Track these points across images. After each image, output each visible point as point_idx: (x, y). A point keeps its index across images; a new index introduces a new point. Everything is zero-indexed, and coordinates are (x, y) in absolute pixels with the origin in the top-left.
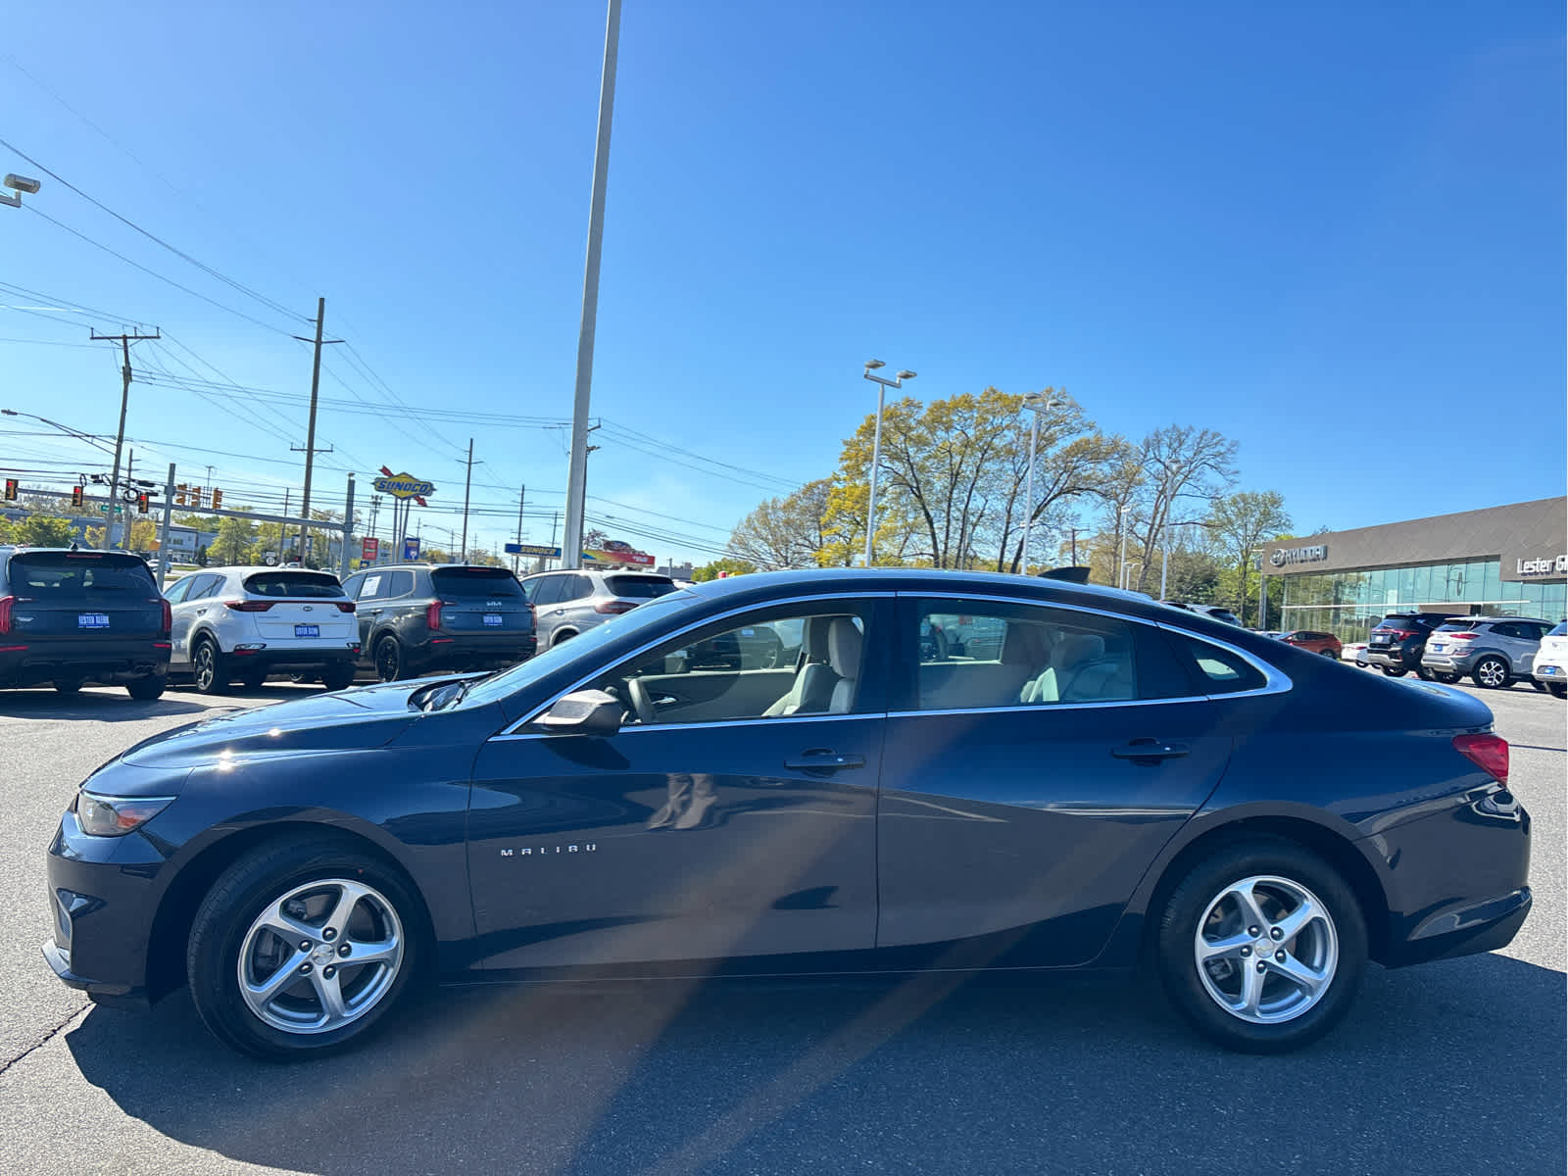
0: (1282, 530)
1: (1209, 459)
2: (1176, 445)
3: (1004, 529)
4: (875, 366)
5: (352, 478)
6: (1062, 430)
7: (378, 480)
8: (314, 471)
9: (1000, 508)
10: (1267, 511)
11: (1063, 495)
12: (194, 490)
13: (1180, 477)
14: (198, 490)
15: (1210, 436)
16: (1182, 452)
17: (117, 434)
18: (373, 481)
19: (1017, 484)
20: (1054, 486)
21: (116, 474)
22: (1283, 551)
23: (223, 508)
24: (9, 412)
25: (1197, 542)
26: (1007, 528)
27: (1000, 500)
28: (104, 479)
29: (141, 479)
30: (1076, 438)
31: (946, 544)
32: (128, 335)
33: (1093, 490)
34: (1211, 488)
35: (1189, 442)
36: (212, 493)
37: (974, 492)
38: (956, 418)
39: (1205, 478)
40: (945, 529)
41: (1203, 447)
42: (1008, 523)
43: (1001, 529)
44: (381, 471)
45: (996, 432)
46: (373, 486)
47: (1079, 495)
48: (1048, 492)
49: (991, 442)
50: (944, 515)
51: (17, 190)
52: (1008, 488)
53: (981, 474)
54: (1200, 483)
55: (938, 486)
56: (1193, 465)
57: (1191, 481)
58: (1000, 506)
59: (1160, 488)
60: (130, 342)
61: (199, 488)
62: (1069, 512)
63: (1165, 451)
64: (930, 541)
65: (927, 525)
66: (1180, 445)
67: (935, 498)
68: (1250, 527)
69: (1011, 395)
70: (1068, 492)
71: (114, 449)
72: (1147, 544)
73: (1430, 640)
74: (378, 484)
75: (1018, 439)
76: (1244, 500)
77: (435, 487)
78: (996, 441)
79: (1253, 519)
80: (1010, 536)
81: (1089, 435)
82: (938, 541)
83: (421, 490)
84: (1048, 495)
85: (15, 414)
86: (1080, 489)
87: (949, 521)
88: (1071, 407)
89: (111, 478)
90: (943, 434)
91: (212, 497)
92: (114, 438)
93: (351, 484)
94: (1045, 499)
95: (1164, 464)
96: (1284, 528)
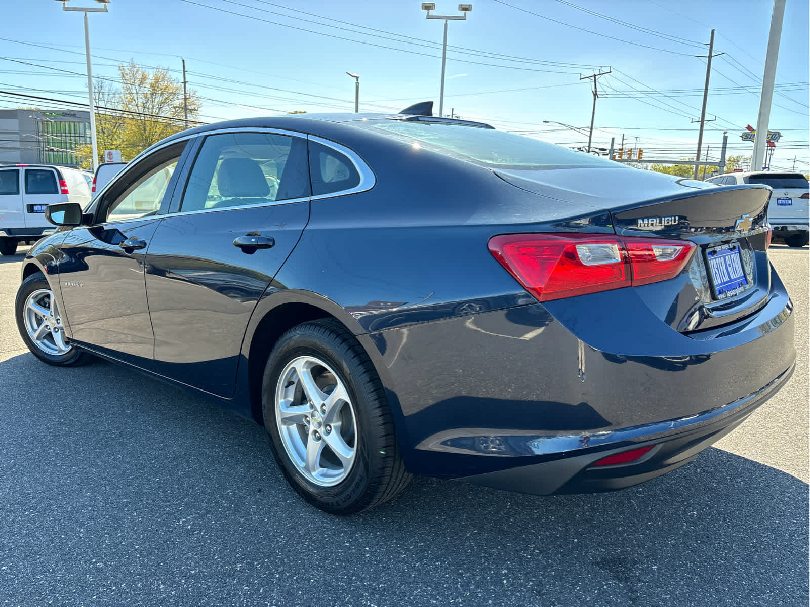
5: (726, 135)
7: (744, 134)
8: (704, 132)
12: (629, 151)
14: (631, 150)
17: (590, 126)
18: (741, 135)
21: (589, 147)
23: (643, 159)
24: (546, 122)
28: (584, 149)
29: (601, 147)
32: (596, 74)
36: (638, 151)
44: (746, 128)
46: (741, 138)
51: (464, 12)
60: (597, 77)
61: (632, 150)
71: (588, 134)
74: (744, 137)
77: (781, 135)
83: (771, 137)
85: (548, 122)
89: (587, 148)
91: (638, 153)
92: (588, 127)
93: (726, 138)
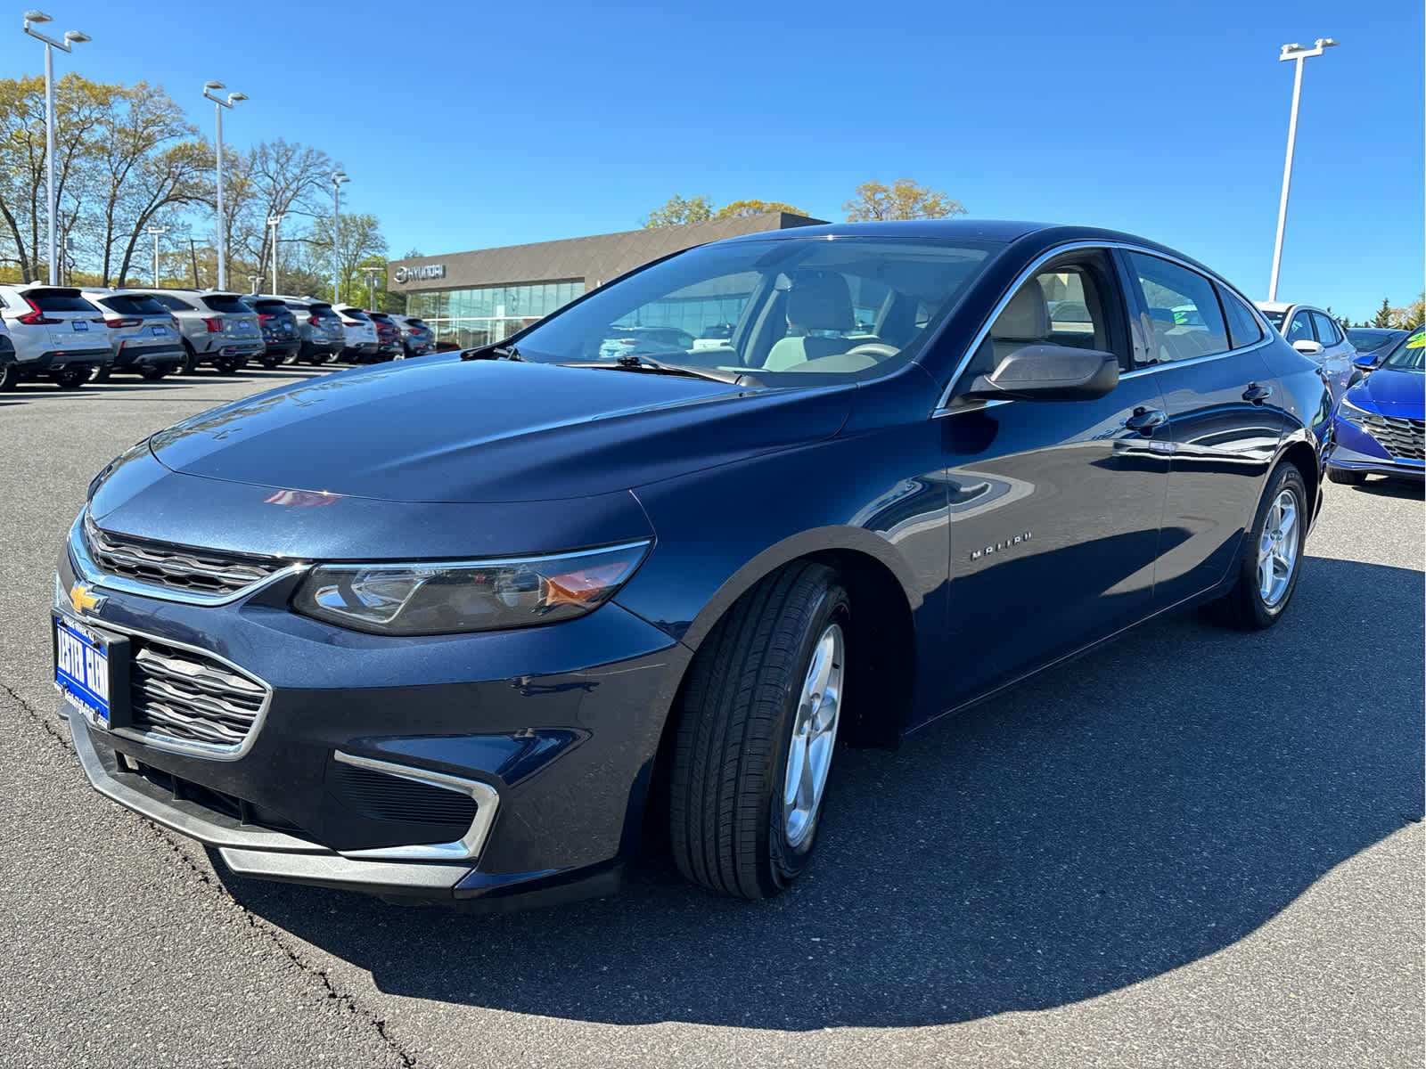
0: (379, 252)
1: (316, 178)
2: (283, 160)
3: (106, 234)
4: (38, 19)
6: (162, 131)
9: (98, 211)
10: (365, 232)
11: (171, 203)
13: (289, 194)
15: (315, 155)
16: (290, 168)
19: (115, 187)
20: (159, 191)
22: (405, 269)
25: (302, 258)
26: (110, 234)
27: (100, 202)
30: (179, 142)
31: (35, 250)
33: (203, 200)
34: (320, 207)
35: (296, 158)
37: (64, 191)
38: (31, 103)
39: (314, 196)
40: (32, 232)
41: (310, 166)
42: (110, 229)
43: (102, 235)
45: (84, 125)
47: (186, 203)
48: (153, 198)
49: (79, 136)
50: (29, 215)
52: (107, 191)
53: (70, 171)
54: (308, 202)
55: (17, 182)
56: (301, 183)
57: (299, 198)
58: (99, 210)
59: (272, 203)
62: (180, 221)
63: (272, 166)
64: (15, 247)
65: (8, 226)
66: (288, 160)
67: (15, 195)
68: (351, 247)
69: (99, 84)
70: (176, 200)
72: (262, 259)
73: (604, 346)
75: (112, 136)
76: (344, 220)
78: (85, 136)
79: (352, 240)
80: (113, 244)
81: (191, 140)
82: (25, 246)
84: (153, 201)
86: (188, 198)
87: (35, 223)
88: (170, 106)
90: (19, 120)
94: (150, 206)
95: (272, 178)
96: (381, 249)
